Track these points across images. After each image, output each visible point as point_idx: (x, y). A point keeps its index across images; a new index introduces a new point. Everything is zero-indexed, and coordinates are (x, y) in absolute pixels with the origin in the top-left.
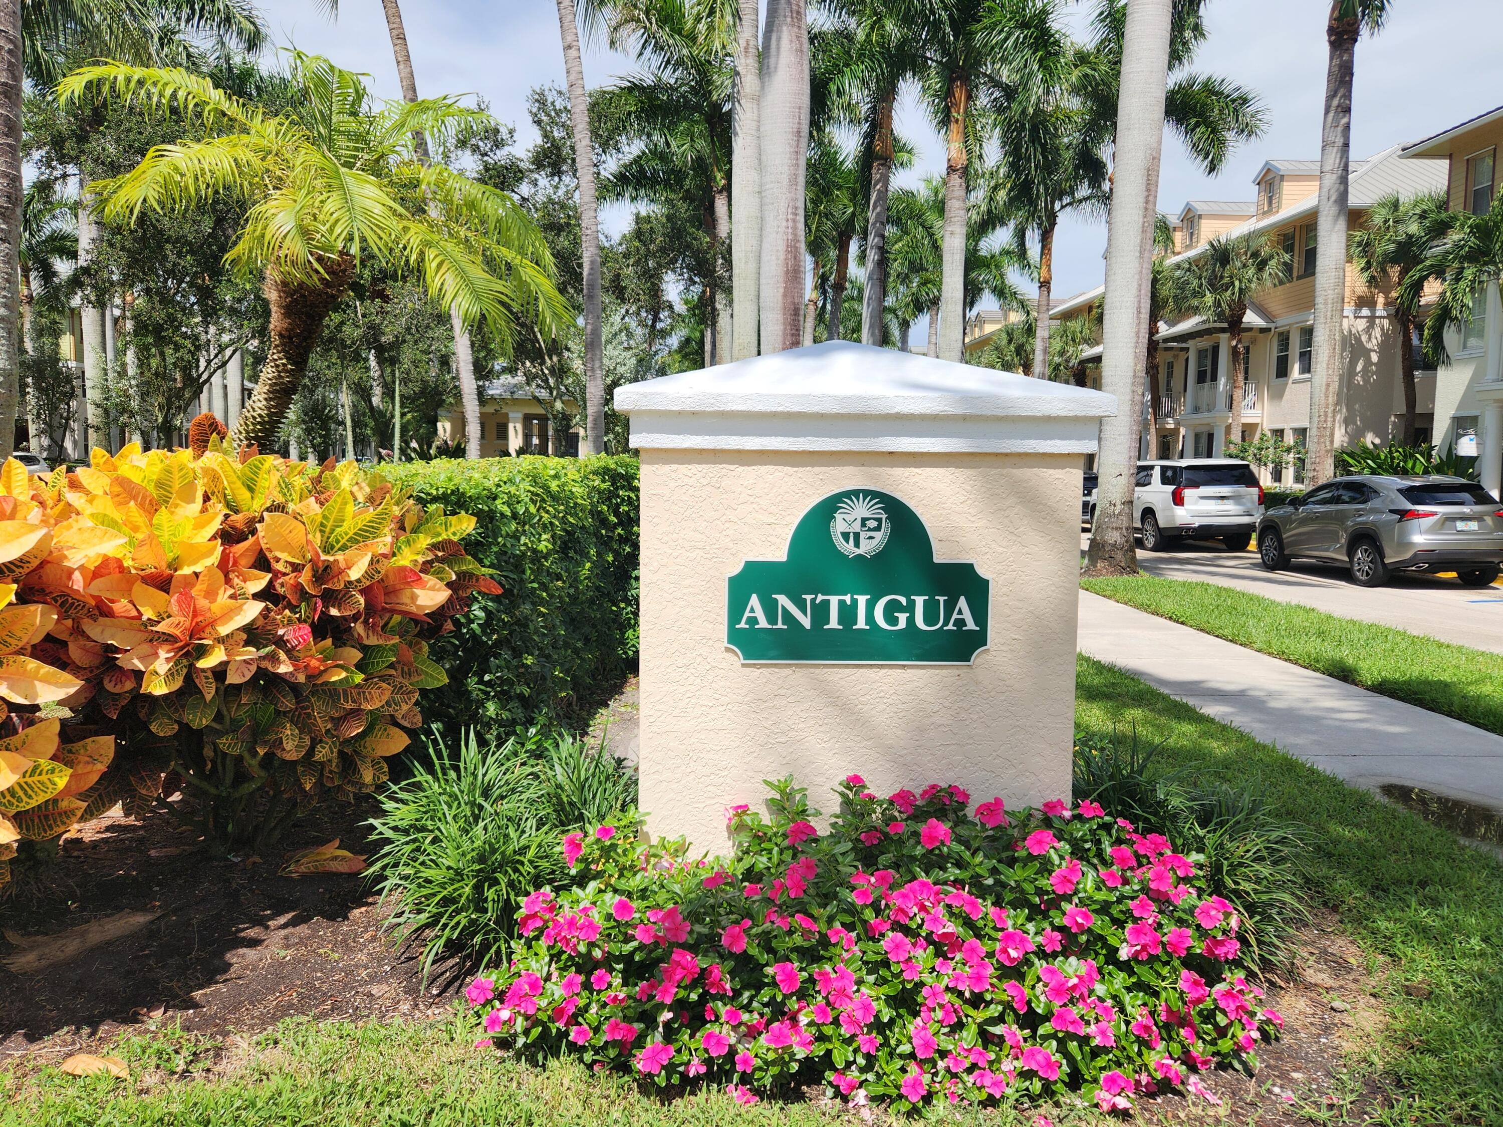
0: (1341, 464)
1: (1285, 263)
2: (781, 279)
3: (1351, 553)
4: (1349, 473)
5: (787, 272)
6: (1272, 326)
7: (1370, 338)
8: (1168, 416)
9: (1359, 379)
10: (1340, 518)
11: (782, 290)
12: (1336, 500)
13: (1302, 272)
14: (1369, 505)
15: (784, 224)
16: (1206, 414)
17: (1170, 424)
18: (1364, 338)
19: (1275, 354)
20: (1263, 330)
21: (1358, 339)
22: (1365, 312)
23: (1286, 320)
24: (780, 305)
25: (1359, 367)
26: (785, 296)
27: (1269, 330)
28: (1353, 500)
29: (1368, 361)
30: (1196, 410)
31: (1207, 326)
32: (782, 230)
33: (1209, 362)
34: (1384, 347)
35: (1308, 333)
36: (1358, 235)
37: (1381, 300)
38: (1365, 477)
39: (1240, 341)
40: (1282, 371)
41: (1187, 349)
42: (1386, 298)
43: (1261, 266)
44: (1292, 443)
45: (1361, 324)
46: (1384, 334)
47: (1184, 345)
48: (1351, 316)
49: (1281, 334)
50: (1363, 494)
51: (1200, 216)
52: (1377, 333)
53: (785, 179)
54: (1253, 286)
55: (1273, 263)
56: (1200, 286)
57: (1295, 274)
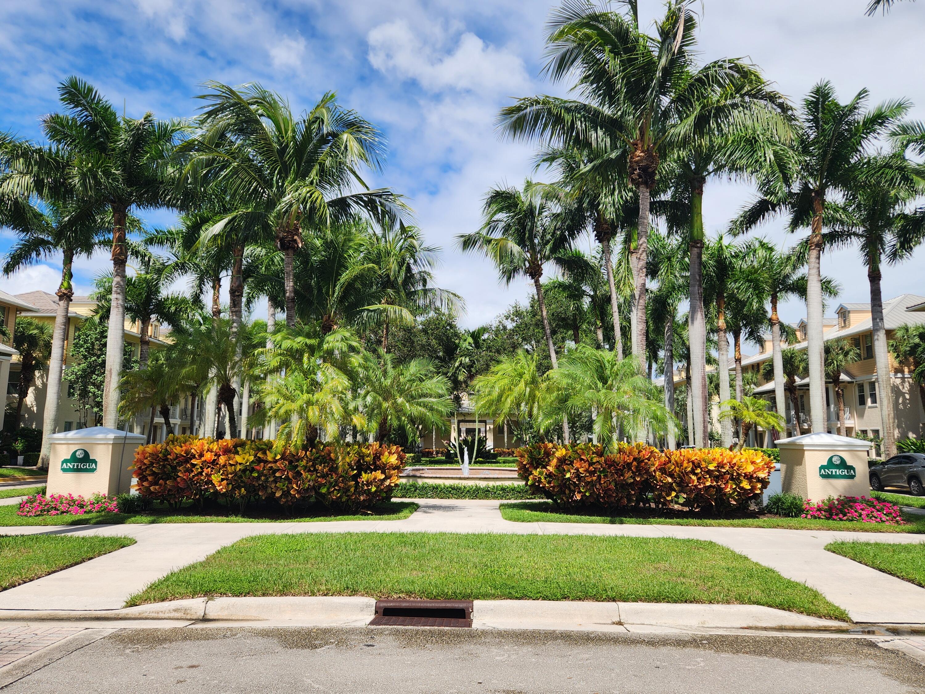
0: (900, 448)
1: (857, 353)
3: (909, 483)
4: (904, 452)
6: (854, 380)
7: (903, 388)
8: (804, 422)
9: (901, 406)
10: (903, 470)
12: (900, 463)
13: (866, 356)
14: (913, 465)
18: (901, 387)
19: (857, 394)
20: (849, 382)
21: (898, 388)
22: (899, 375)
23: (861, 378)
25: (900, 401)
27: (853, 382)
28: (907, 463)
29: (904, 398)
34: (911, 391)
35: (872, 385)
36: (891, 342)
37: (906, 370)
38: (911, 453)
39: (839, 388)
40: (862, 402)
42: (909, 369)
43: (846, 354)
44: (872, 437)
45: (898, 381)
46: (910, 385)
48: (893, 378)
49: (858, 384)
50: (910, 460)
52: (907, 385)
54: (843, 364)
55: (851, 353)
57: (862, 358)
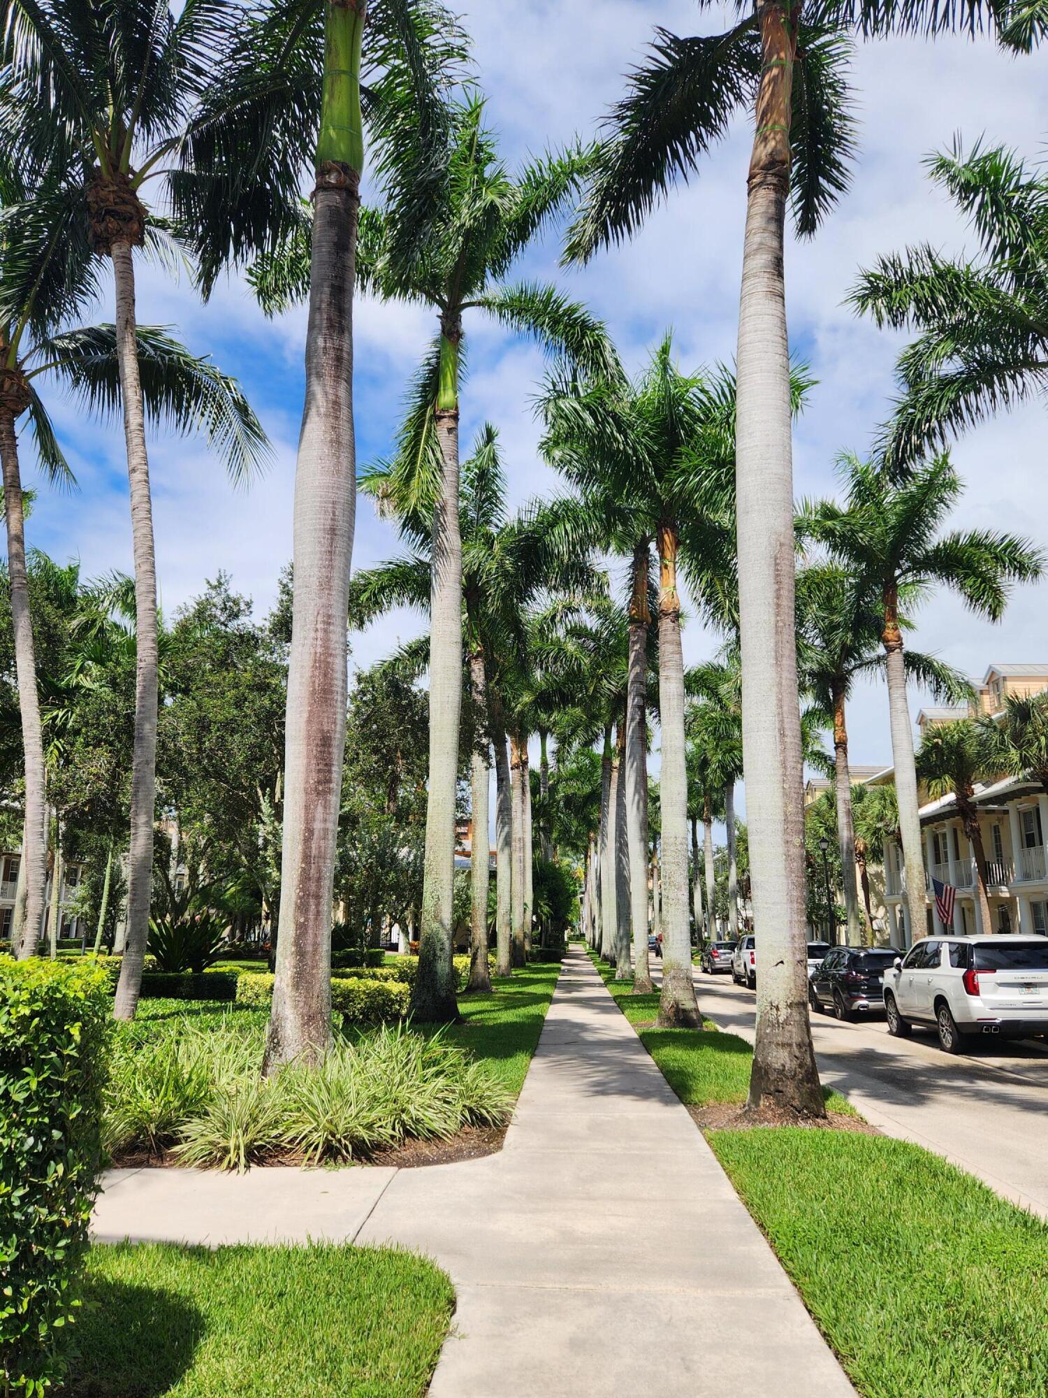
2: (306, 701)
5: (313, 693)
8: (1001, 883)
11: (306, 715)
15: (312, 634)
16: (1037, 882)
17: (1005, 892)
24: (303, 733)
26: (309, 721)
30: (1027, 876)
31: (1020, 786)
32: (309, 642)
33: (1035, 824)
41: (1006, 812)
47: (1005, 807)
51: (1005, 679)
53: (314, 582)
56: (1002, 742)
